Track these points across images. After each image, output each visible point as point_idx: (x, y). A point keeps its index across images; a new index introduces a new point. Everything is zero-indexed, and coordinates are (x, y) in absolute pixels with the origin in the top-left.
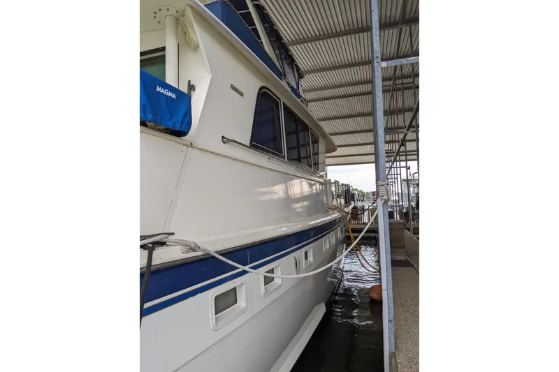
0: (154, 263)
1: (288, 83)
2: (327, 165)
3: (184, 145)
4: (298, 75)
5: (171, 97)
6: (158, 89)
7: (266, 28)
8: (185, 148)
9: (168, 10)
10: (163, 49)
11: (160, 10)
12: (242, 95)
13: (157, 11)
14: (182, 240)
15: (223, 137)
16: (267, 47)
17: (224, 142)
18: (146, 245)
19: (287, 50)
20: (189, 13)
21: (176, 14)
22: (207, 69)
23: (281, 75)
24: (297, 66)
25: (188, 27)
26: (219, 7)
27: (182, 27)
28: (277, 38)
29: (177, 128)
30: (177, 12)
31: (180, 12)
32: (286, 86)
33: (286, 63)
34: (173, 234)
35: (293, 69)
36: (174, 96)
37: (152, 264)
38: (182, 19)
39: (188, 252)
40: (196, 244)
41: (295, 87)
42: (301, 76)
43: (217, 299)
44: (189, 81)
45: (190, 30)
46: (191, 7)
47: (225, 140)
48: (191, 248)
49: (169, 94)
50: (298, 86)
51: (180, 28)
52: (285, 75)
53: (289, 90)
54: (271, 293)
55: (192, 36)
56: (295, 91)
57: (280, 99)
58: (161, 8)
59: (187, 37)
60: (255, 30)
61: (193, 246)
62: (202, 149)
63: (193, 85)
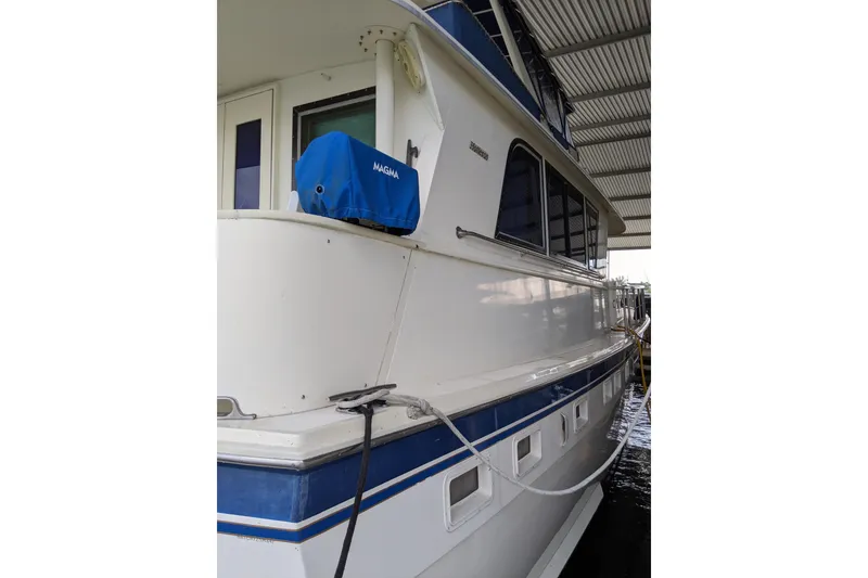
0: (374, 435)
1: (549, 124)
2: (609, 249)
3: (407, 247)
4: (564, 107)
5: (392, 177)
6: (376, 167)
7: (516, 36)
8: (407, 252)
9: (381, 31)
10: (372, 90)
11: (369, 32)
12: (486, 157)
13: (365, 34)
14: (408, 397)
15: (458, 229)
16: (518, 67)
17: (459, 237)
18: (360, 406)
19: (548, 69)
20: (414, 34)
21: (392, 37)
22: (437, 124)
23: (539, 112)
24: (563, 94)
25: (412, 58)
26: (450, 14)
27: (400, 56)
28: (533, 49)
29: (401, 225)
30: (395, 34)
31: (399, 33)
32: (547, 130)
33: (546, 89)
34: (394, 386)
35: (556, 98)
36: (396, 176)
37: (372, 437)
38: (401, 44)
39: (416, 416)
40: (428, 405)
41: (560, 130)
42: (569, 110)
43: (454, 484)
44: (409, 141)
45: (414, 63)
46: (417, 26)
47: (461, 233)
48: (421, 410)
49: (390, 173)
50: (564, 128)
51: (397, 56)
52: (545, 113)
53: (551, 134)
54: (526, 474)
55: (418, 72)
56: (560, 136)
57: (541, 157)
58: (372, 29)
59: (409, 73)
60: (500, 41)
61: (424, 408)
62: (430, 252)
63: (416, 148)
